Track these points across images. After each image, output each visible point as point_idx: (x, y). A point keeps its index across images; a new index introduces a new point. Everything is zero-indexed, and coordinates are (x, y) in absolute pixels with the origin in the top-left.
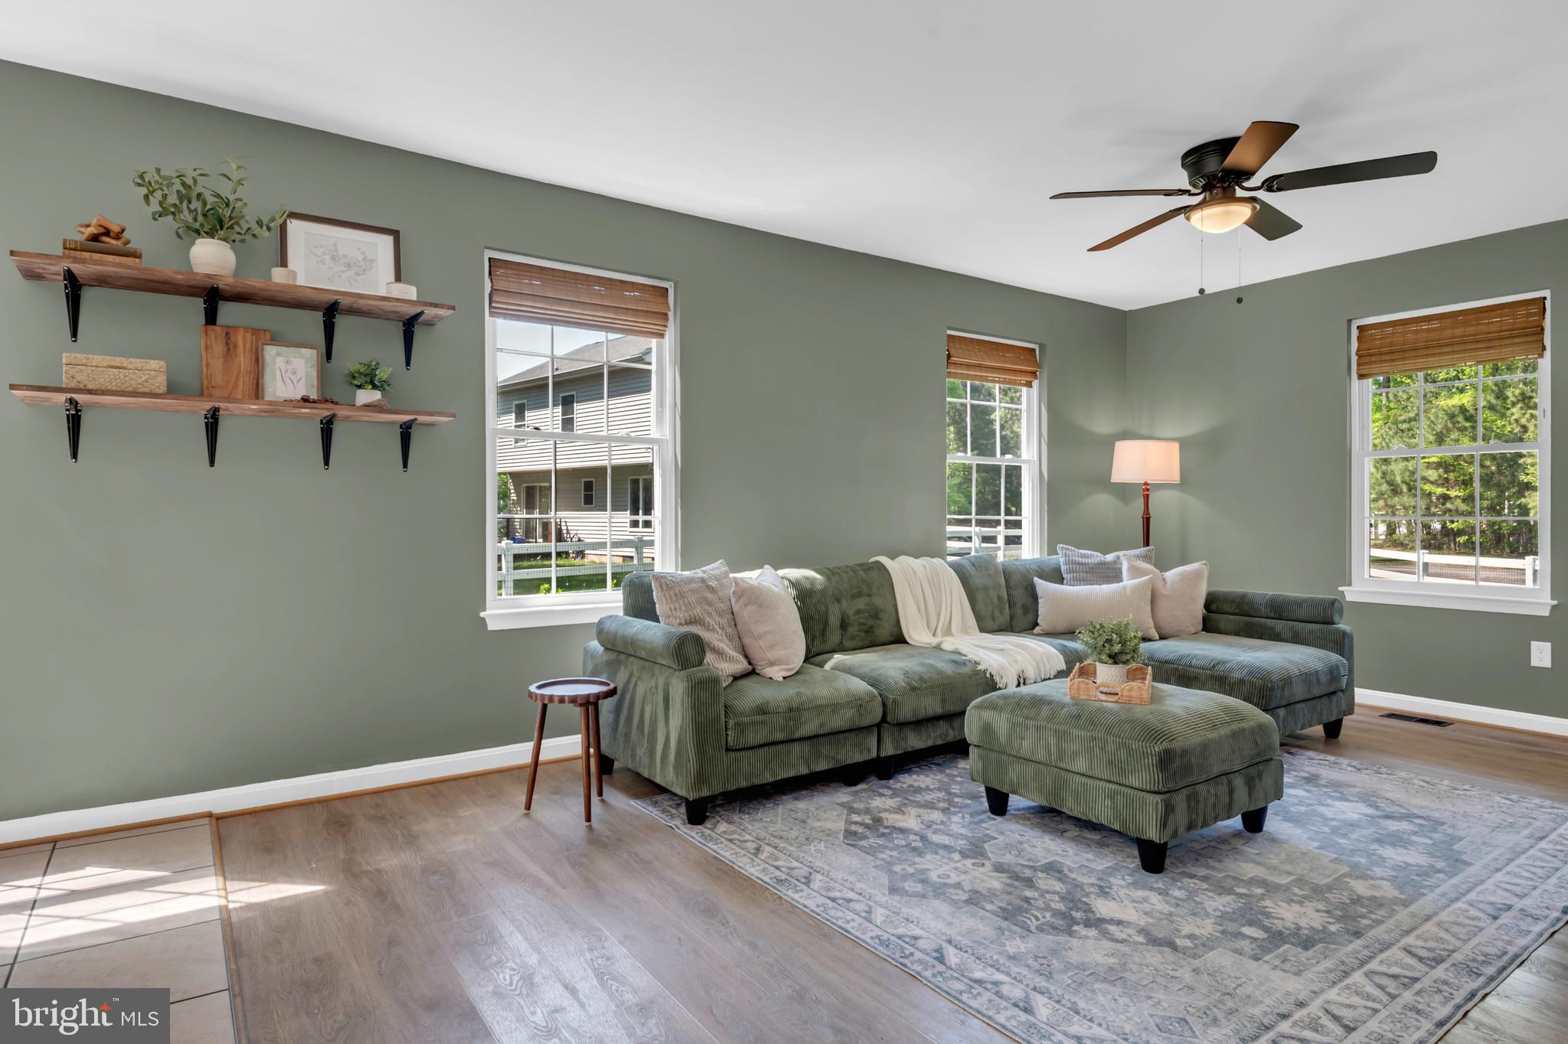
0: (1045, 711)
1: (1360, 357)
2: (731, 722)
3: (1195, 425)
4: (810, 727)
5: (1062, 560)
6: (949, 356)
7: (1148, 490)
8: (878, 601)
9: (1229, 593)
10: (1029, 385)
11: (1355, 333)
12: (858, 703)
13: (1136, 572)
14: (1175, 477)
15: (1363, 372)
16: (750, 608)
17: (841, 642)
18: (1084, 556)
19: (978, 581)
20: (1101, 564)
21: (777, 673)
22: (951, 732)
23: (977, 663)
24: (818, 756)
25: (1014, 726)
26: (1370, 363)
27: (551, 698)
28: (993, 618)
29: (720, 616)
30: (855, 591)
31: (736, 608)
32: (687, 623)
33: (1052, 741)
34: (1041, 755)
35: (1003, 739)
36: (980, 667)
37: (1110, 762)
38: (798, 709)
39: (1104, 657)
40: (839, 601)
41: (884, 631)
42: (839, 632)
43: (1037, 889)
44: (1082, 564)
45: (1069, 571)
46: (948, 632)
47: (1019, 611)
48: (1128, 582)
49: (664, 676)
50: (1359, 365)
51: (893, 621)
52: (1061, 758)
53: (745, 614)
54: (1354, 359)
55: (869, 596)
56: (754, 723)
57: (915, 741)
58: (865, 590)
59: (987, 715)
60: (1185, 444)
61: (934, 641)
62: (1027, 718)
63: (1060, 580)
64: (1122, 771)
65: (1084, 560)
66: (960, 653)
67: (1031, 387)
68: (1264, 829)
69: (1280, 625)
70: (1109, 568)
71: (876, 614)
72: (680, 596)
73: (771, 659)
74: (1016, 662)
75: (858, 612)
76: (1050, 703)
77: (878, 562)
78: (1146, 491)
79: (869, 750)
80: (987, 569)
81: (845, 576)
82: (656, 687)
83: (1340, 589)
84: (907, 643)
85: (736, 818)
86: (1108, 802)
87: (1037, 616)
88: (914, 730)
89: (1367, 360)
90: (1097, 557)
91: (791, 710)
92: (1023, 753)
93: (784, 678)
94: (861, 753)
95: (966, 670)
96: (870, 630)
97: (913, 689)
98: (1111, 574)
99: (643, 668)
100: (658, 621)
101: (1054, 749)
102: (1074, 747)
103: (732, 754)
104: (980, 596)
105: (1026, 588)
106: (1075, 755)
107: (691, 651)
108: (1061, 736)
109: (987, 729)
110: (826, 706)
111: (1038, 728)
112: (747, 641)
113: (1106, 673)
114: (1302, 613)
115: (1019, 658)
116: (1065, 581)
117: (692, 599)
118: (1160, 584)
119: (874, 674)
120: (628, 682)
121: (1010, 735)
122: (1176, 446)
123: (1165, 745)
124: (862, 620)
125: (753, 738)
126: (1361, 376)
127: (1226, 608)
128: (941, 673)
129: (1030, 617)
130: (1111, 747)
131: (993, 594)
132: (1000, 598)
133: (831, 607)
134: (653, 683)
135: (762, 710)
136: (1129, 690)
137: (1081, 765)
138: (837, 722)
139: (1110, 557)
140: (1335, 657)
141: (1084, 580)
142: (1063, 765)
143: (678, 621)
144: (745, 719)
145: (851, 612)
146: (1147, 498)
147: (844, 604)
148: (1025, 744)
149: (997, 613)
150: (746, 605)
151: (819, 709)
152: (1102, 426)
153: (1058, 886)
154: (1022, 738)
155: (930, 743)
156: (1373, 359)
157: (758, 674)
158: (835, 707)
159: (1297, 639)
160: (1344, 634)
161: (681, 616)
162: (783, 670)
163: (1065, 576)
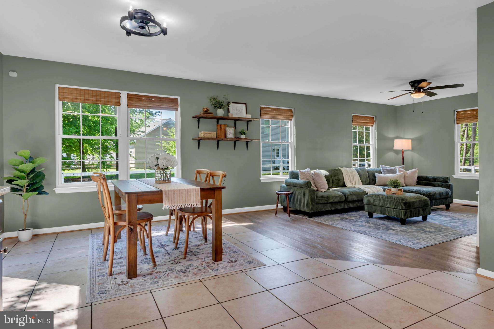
0: (381, 196)
1: (457, 119)
2: (317, 199)
3: (415, 135)
4: (331, 201)
5: (381, 168)
6: (353, 120)
8: (340, 177)
9: (423, 176)
11: (456, 113)
12: (340, 197)
13: (400, 171)
14: (410, 148)
15: (458, 122)
16: (318, 177)
17: (332, 186)
18: (387, 167)
19: (362, 173)
21: (323, 191)
22: (358, 204)
23: (364, 190)
24: (332, 207)
25: (374, 199)
26: (459, 120)
28: (365, 182)
29: (311, 179)
30: (335, 175)
31: (314, 177)
32: (306, 180)
33: (383, 202)
34: (380, 205)
35: (372, 202)
36: (364, 191)
37: (395, 205)
38: (329, 197)
39: (393, 186)
40: (331, 177)
41: (341, 184)
42: (332, 184)
45: (383, 171)
46: (355, 184)
47: (371, 180)
48: (398, 173)
49: (303, 190)
51: (343, 182)
52: (384, 204)
53: (316, 179)
55: (338, 176)
56: (321, 199)
57: (351, 205)
58: (337, 175)
59: (368, 198)
60: (413, 140)
61: (353, 186)
62: (377, 198)
64: (397, 206)
65: (387, 169)
66: (360, 188)
67: (373, 126)
68: (427, 220)
69: (435, 183)
70: (393, 170)
71: (339, 180)
72: (305, 174)
73: (322, 187)
74: (372, 190)
75: (336, 179)
76: (382, 195)
77: (339, 169)
78: (403, 152)
79: (342, 207)
80: (364, 171)
81: (332, 172)
82: (301, 192)
83: (452, 175)
84: (346, 186)
86: (394, 212)
87: (376, 181)
88: (351, 203)
90: (390, 168)
91: (328, 197)
92: (377, 205)
93: (325, 191)
94: (341, 207)
95: (362, 191)
96: (338, 184)
97: (351, 194)
98: (394, 172)
99: (298, 189)
100: (299, 179)
101: (383, 204)
102: (387, 202)
103: (317, 205)
104: (362, 177)
105: (373, 175)
106: (387, 204)
107: (309, 185)
108: (384, 201)
109: (369, 201)
110: (334, 197)
111: (380, 200)
112: (316, 184)
113: (393, 189)
115: (373, 189)
116: (382, 173)
117: (307, 175)
118: (406, 174)
119: (342, 191)
120: (294, 191)
121: (374, 201)
122: (411, 140)
123: (405, 201)
124: (337, 181)
125: (321, 202)
127: (422, 179)
128: (356, 191)
129: (374, 182)
130: (395, 202)
131: (365, 176)
132: (367, 177)
133: (330, 178)
135: (322, 197)
136: (398, 192)
138: (336, 200)
139: (394, 168)
140: (448, 190)
141: (387, 173)
142: (385, 206)
143: (304, 179)
144: (319, 198)
145: (334, 180)
147: (333, 178)
148: (377, 203)
149: (366, 181)
150: (316, 177)
151: (333, 197)
152: (391, 135)
154: (376, 202)
155: (354, 206)
157: (319, 191)
158: (336, 197)
159: (439, 186)
160: (450, 185)
161: (305, 178)
162: (324, 190)
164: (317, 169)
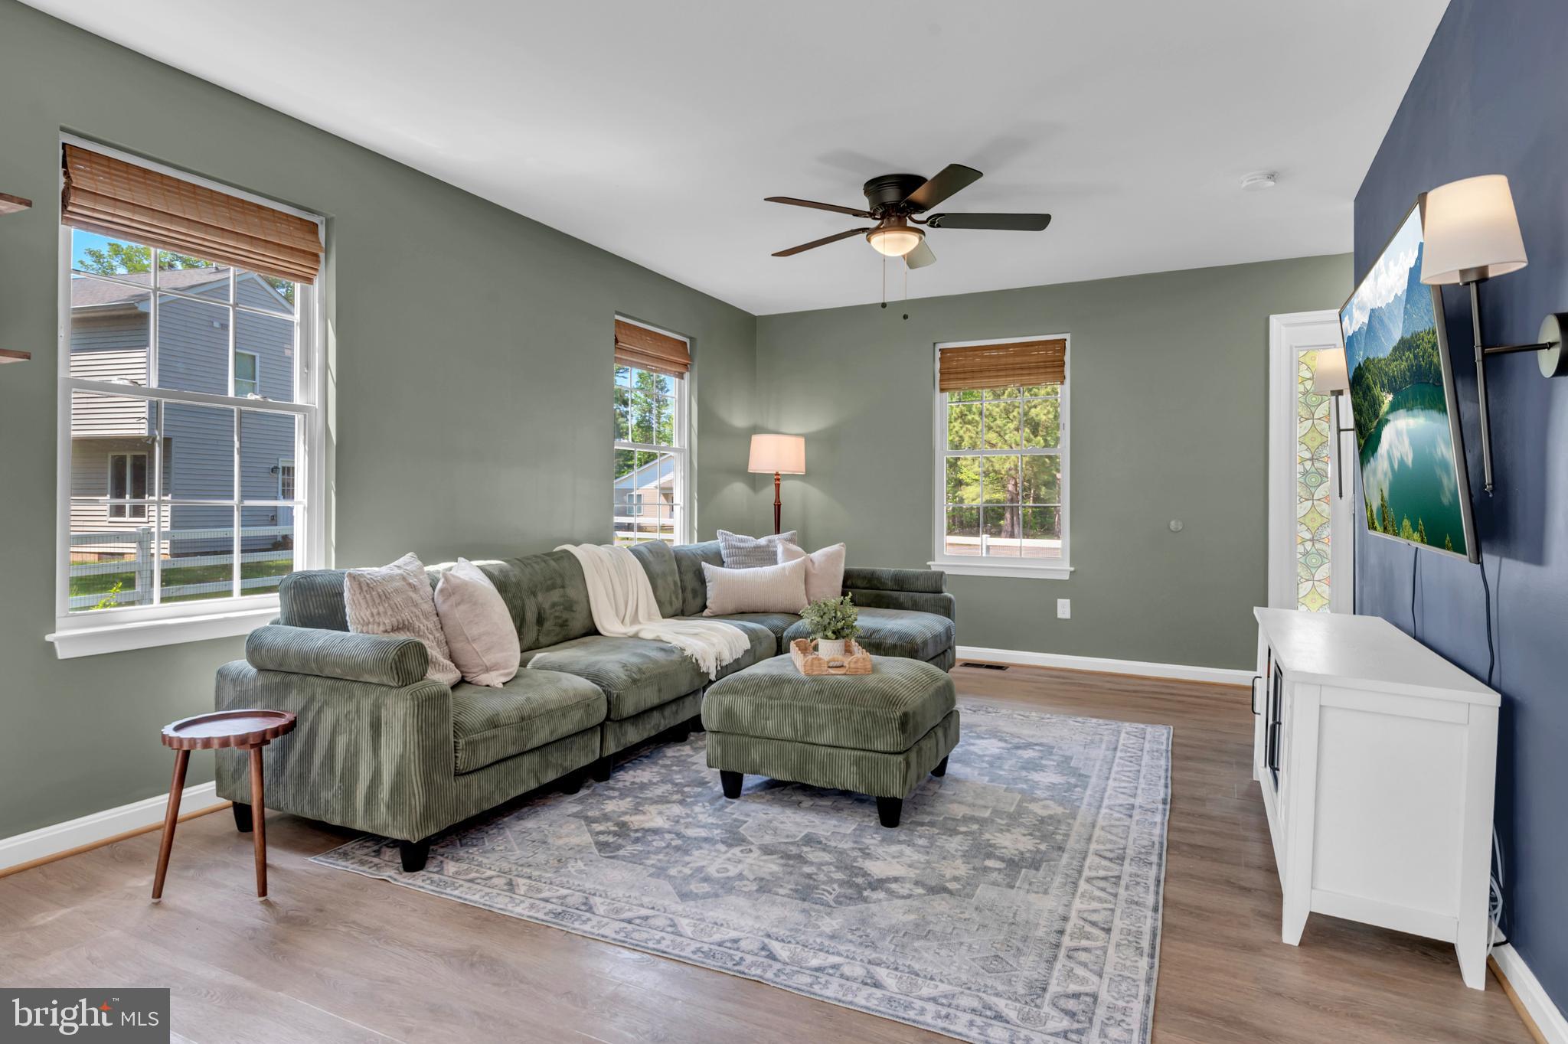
0: (787, 690)
1: (941, 374)
2: (462, 742)
3: (816, 423)
4: (541, 736)
5: (722, 545)
6: (617, 341)
7: (779, 480)
8: (571, 593)
9: (861, 571)
10: (681, 376)
11: (938, 355)
12: (585, 703)
13: (790, 555)
14: (801, 469)
15: (944, 386)
16: (462, 607)
17: (537, 639)
18: (741, 541)
19: (657, 568)
20: (757, 548)
21: (496, 679)
23: (682, 650)
24: (547, 765)
25: (757, 707)
26: (949, 379)
27: (193, 742)
28: (671, 603)
29: (427, 618)
30: (549, 582)
31: (443, 608)
32: (393, 630)
33: (798, 717)
34: (787, 733)
35: (745, 722)
36: (687, 653)
37: (857, 731)
38: (530, 718)
40: (534, 594)
41: (577, 624)
42: (536, 628)
43: (812, 864)
44: (743, 548)
45: (729, 555)
46: (635, 620)
47: (689, 595)
48: (784, 565)
49: (373, 697)
50: (941, 380)
51: (585, 613)
52: (807, 733)
53: (457, 615)
54: (938, 376)
55: (563, 587)
56: (486, 740)
57: (633, 735)
58: (559, 581)
59: (727, 700)
60: (810, 439)
61: (631, 630)
62: (771, 698)
63: (722, 563)
64: (868, 738)
65: (742, 545)
66: (662, 641)
67: (683, 379)
68: (947, 771)
69: (903, 596)
70: (763, 551)
71: (569, 606)
72: (385, 597)
73: (488, 664)
74: (714, 645)
75: (554, 605)
76: (790, 681)
77: (566, 551)
78: (777, 479)
79: (594, 752)
80: (664, 556)
81: (536, 567)
82: (358, 711)
83: (928, 563)
84: (600, 634)
85: (462, 853)
86: (854, 769)
87: (706, 599)
88: (633, 724)
89: (946, 377)
90: (751, 542)
91: (523, 719)
92: (767, 733)
93: (504, 684)
94: (587, 756)
95: (675, 657)
96: (564, 624)
97: (635, 681)
98: (767, 557)
99: (333, 689)
100: (344, 628)
101: (800, 726)
102: (821, 721)
103: (462, 780)
104: (660, 582)
105: (695, 573)
106: (821, 728)
107: (412, 663)
108: (805, 711)
109: (729, 714)
110: (556, 710)
111: (783, 707)
112: (458, 646)
113: (828, 649)
114: (920, 585)
115: (715, 640)
116: (725, 565)
117: (398, 600)
118: (810, 565)
119: (591, 670)
120: (306, 709)
121: (753, 717)
122: (802, 441)
123: (903, 709)
124: (557, 614)
125: (484, 757)
126: (942, 390)
127: (859, 583)
128: (655, 662)
129: (699, 602)
130: (856, 717)
131: (670, 579)
132: (675, 583)
133: (527, 602)
134: (351, 706)
135: (493, 723)
136: (856, 662)
137: (827, 737)
138: (567, 726)
139: (763, 541)
140: (947, 621)
141: (743, 563)
142: (809, 740)
143: (382, 628)
144: (475, 737)
145: (547, 606)
146: (778, 486)
147: (540, 597)
148: (770, 723)
149: (674, 599)
150: (458, 604)
151: (549, 714)
152: (739, 419)
153: (827, 857)
154: (767, 719)
156: (952, 376)
157: (470, 683)
158: (564, 710)
159: (916, 607)
160: (950, 600)
161: (387, 621)
162: (502, 675)
163: (725, 560)
164: (461, 559)
